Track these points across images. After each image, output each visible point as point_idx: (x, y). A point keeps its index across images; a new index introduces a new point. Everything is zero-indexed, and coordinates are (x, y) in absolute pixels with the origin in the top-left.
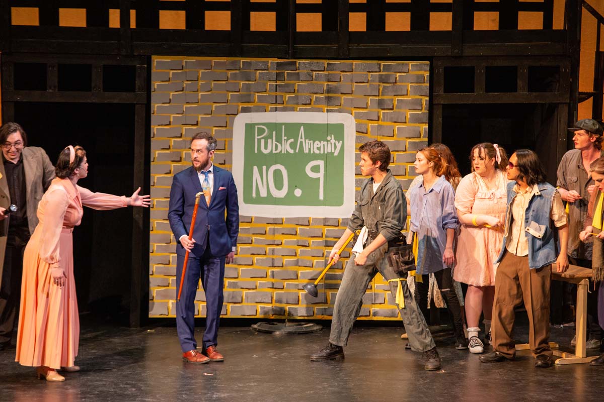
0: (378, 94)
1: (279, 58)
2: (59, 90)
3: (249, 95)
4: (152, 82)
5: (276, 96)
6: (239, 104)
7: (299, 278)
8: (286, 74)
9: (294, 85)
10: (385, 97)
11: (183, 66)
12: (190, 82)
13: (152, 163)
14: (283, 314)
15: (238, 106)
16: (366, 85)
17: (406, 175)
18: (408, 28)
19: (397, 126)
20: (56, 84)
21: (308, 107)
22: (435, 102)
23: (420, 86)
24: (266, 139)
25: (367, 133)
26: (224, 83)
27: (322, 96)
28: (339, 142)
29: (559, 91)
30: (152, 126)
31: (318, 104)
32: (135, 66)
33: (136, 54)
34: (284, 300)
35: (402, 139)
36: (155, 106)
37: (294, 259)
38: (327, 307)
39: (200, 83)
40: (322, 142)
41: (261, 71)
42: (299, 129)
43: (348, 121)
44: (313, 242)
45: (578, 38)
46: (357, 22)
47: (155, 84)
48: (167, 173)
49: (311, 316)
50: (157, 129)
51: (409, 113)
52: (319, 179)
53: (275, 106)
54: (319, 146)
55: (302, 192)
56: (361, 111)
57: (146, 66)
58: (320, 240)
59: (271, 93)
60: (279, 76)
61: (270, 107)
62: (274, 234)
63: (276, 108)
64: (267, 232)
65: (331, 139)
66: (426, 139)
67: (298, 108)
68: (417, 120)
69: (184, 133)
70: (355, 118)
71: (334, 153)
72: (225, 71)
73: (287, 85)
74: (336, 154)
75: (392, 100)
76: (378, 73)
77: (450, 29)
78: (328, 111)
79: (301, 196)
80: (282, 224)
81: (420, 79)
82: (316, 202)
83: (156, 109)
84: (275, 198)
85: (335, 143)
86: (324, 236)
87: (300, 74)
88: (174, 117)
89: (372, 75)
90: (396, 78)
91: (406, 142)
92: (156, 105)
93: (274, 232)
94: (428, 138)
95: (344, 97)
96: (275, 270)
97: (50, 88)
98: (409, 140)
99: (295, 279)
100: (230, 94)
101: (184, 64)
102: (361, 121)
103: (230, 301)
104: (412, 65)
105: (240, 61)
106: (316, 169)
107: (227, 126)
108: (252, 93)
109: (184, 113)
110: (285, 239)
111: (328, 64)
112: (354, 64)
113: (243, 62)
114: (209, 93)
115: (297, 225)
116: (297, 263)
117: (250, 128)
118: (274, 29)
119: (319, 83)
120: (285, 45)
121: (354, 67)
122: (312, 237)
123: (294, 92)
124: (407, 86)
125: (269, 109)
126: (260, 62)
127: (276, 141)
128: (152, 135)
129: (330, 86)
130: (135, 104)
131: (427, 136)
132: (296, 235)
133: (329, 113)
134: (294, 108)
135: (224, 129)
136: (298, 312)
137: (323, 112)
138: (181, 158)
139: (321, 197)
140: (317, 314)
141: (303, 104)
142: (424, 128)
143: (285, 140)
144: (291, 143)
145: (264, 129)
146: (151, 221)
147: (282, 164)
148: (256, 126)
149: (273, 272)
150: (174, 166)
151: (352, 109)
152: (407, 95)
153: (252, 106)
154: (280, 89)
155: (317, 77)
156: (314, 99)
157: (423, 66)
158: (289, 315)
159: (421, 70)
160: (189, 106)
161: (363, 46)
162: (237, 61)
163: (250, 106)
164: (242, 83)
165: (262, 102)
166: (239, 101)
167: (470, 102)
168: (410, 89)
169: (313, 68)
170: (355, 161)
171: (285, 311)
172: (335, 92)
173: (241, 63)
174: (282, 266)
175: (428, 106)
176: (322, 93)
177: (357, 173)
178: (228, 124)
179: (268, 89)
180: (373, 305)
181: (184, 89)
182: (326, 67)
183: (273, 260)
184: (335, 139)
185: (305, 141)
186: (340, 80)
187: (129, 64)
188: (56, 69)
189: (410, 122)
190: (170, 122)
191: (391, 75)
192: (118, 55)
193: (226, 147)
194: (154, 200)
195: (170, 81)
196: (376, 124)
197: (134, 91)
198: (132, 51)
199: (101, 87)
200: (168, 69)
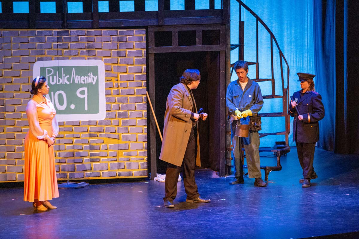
0: (116, 48)
1: (58, 29)
3: (42, 50)
5: (58, 51)
6: (36, 56)
7: (75, 156)
8: (63, 38)
9: (68, 44)
10: (121, 50)
11: (1, 35)
12: (6, 44)
14: (66, 177)
15: (36, 57)
16: (110, 43)
17: (134, 94)
18: (133, 10)
19: (128, 66)
21: (77, 57)
22: (150, 52)
23: (140, 43)
24: (53, 76)
25: (111, 71)
26: (27, 44)
28: (95, 77)
29: (219, 44)
31: (82, 55)
34: (67, 170)
35: (131, 74)
37: (72, 145)
38: (91, 172)
39: (12, 44)
40: (85, 77)
41: (48, 37)
42: (72, 70)
43: (100, 64)
44: (82, 135)
45: (229, 14)
46: (104, 7)
49: (83, 178)
51: (135, 58)
52: (85, 98)
54: (84, 79)
55: (75, 106)
56: (107, 58)
58: (87, 134)
59: (55, 49)
60: (59, 39)
63: (58, 58)
65: (91, 75)
66: (145, 73)
67: (71, 57)
68: (139, 62)
69: (4, 74)
70: (104, 62)
71: (93, 83)
72: (27, 37)
73: (64, 44)
75: (125, 51)
76: (116, 36)
77: (157, 10)
78: (88, 59)
79: (74, 109)
80: (64, 125)
81: (140, 39)
82: (83, 112)
84: (59, 110)
85: (93, 77)
86: (89, 131)
87: (71, 38)
89: (113, 37)
90: (127, 39)
91: (134, 75)
94: (146, 72)
95: (97, 50)
96: (61, 152)
98: (135, 74)
99: (73, 157)
100: (30, 50)
101: (2, 33)
102: (107, 64)
104: (135, 31)
105: (35, 31)
106: (82, 93)
109: (3, 62)
110: (66, 134)
111: (87, 31)
112: (102, 31)
113: (37, 31)
114: (18, 50)
115: (73, 125)
116: (73, 148)
117: (43, 70)
118: (55, 12)
119: (82, 42)
120: (62, 21)
121: (102, 33)
122: (82, 132)
123: (68, 48)
124: (133, 43)
125: (54, 58)
126: (48, 31)
127: (59, 77)
129: (89, 44)
131: (146, 71)
132: (72, 131)
134: (68, 57)
135: (28, 71)
136: (75, 176)
137: (85, 59)
138: (2, 89)
139: (86, 109)
140: (86, 177)
141: (74, 55)
142: (144, 67)
143: (64, 76)
144: (68, 78)
145: (51, 71)
147: (63, 90)
148: (47, 69)
149: (59, 153)
151: (103, 57)
152: (133, 48)
153: (44, 57)
154: (60, 46)
155: (82, 39)
156: (80, 52)
157: (142, 31)
158: (69, 178)
159: (141, 34)
160: (6, 58)
161: (108, 20)
162: (33, 31)
163: (42, 57)
164: (37, 44)
165: (49, 55)
166: (36, 54)
167: (170, 52)
168: (135, 45)
169: (79, 34)
170: (106, 87)
171: (67, 176)
172: (92, 48)
173: (36, 32)
174: (65, 150)
175: (145, 54)
176: (84, 49)
177: (107, 94)
178: (30, 68)
179: (53, 47)
180: (118, 170)
181: (3, 48)
182: (86, 32)
183: (59, 146)
184: (93, 75)
185: (76, 77)
186: (95, 41)
189: (135, 64)
191: (124, 37)
193: (29, 81)
196: (116, 65)
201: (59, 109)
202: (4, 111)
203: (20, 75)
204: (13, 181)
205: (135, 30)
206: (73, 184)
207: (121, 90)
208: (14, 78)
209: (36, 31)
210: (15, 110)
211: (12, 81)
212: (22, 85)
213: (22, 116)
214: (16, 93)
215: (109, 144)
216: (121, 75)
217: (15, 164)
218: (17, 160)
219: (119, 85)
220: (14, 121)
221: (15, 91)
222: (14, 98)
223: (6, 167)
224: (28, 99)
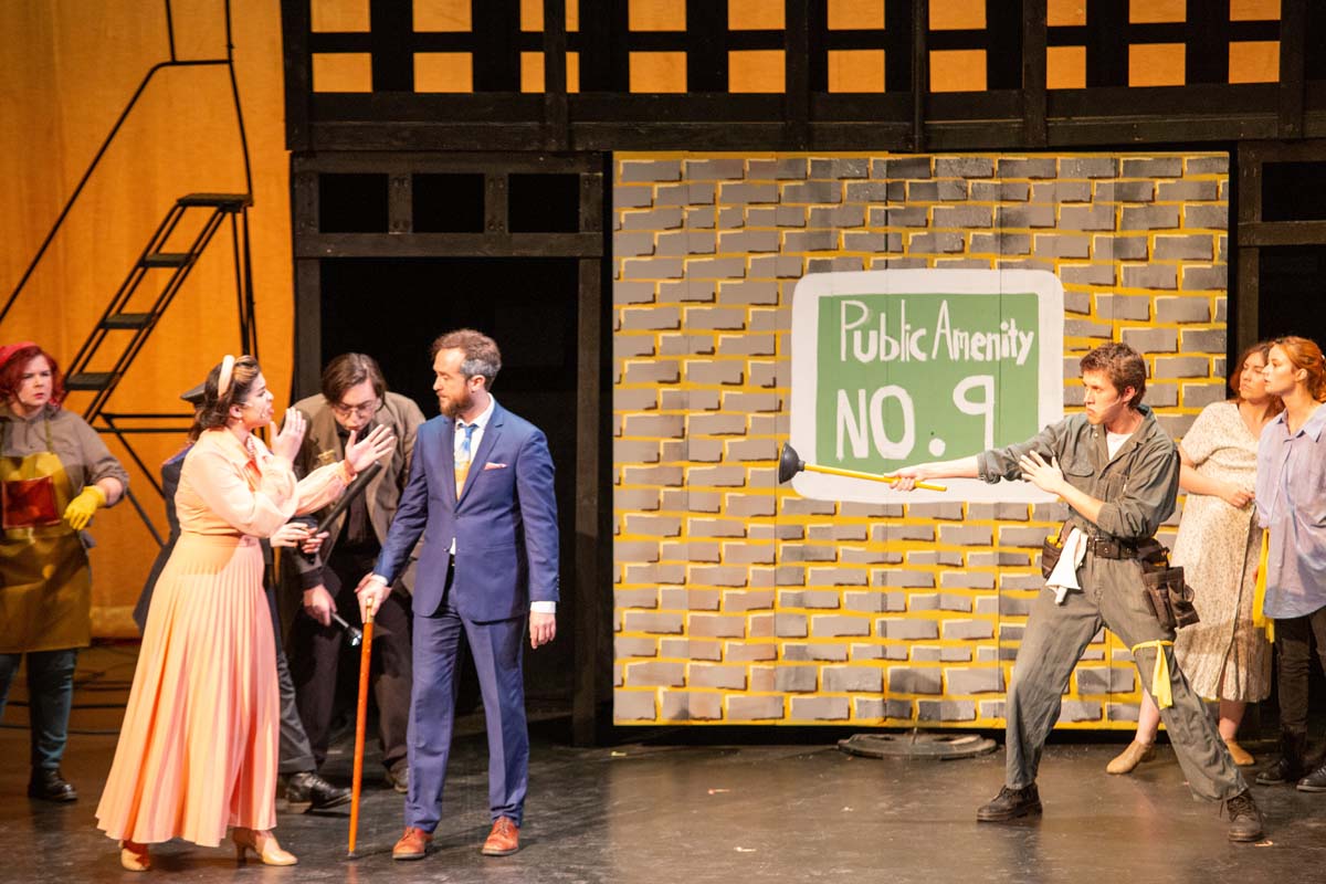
0: (1112, 228)
1: (891, 152)
2: (415, 231)
3: (828, 234)
4: (615, 210)
5: (887, 235)
6: (806, 253)
7: (942, 636)
8: (907, 187)
9: (925, 209)
10: (1130, 234)
11: (681, 174)
12: (695, 209)
13: (616, 388)
14: (907, 715)
15: (803, 259)
16: (1087, 208)
17: (1177, 405)
18: (1180, 80)
19: (1158, 297)
20: (409, 218)
21: (958, 258)
22: (1243, 242)
23: (1207, 207)
24: (865, 330)
25: (1089, 314)
26: (772, 208)
27: (989, 233)
28: (1026, 335)
30: (615, 307)
31: (979, 251)
32: (577, 176)
33: (579, 149)
34: (911, 686)
35: (1168, 326)
36: (622, 262)
37: (932, 594)
38: (1004, 701)
39: (720, 209)
40: (989, 335)
41: (852, 182)
42: (939, 307)
43: (1047, 288)
44: (972, 556)
46: (1066, 69)
47: (622, 214)
48: (648, 409)
49: (970, 720)
50: (626, 312)
51: (1184, 267)
52: (983, 416)
53: (885, 258)
54: (982, 344)
55: (946, 447)
56: (1076, 264)
57: (601, 174)
58: (989, 552)
59: (874, 230)
60: (892, 192)
61: (872, 259)
62: (885, 539)
63: (887, 261)
64: (871, 536)
65: (1009, 328)
66: (1224, 326)
67: (936, 261)
68: (1201, 282)
69: (684, 320)
70: (1062, 280)
71: (1016, 359)
72: (774, 182)
73: (910, 211)
75: (1146, 239)
76: (1112, 181)
77: (1275, 78)
78: (1002, 266)
80: (903, 516)
81: (1207, 193)
83: (623, 269)
84: (887, 460)
85: (1018, 338)
86: (996, 543)
87: (939, 186)
88: (662, 285)
89: (1099, 185)
90: (1154, 191)
91: (1178, 330)
92: (624, 260)
93: (886, 533)
94: (1228, 322)
95: (1036, 234)
96: (888, 618)
97: (396, 226)
98: (1183, 329)
99: (934, 639)
100: (785, 232)
101: (684, 169)
102: (1075, 287)
103: (791, 688)
104: (1189, 161)
105: (806, 161)
106: (976, 395)
107: (779, 302)
108: (834, 229)
109: (685, 276)
110: (910, 551)
111: (1000, 162)
112: (1059, 162)
113: (813, 162)
114: (740, 231)
115: (936, 518)
116: (936, 604)
117: (829, 306)
118: (880, 88)
119: (981, 203)
120: (907, 124)
121: (1059, 168)
122: (970, 545)
123: (927, 225)
124: (1177, 207)
125: (872, 263)
126: (851, 161)
127: (887, 335)
128: (615, 326)
129: (1005, 212)
130: (579, 258)
131: (1226, 318)
132: (934, 540)
133: (1007, 272)
134: (926, 260)
135: (773, 309)
136: (942, 711)
137: (991, 268)
138: (679, 375)
140: (983, 717)
141: (946, 252)
142: (1219, 301)
143: (906, 331)
144: (923, 337)
145: (861, 311)
146: (616, 512)
147: (900, 385)
148: (844, 303)
149: (884, 624)
150: (664, 393)
151: (1057, 260)
153: (834, 258)
154: (896, 218)
155: (977, 192)
156: (970, 241)
157: (1215, 163)
158: (920, 718)
159: (1210, 172)
160: (695, 260)
161: (1080, 120)
162: (797, 161)
163: (829, 258)
164: (810, 208)
165: (855, 250)
166: (804, 248)
168: (1185, 214)
169: (968, 172)
170: (1065, 377)
171: (911, 710)
172: (1017, 224)
173: (809, 164)
174: (905, 611)
175: (1226, 252)
176: (988, 228)
177: (1069, 402)
178: (781, 298)
179: (868, 220)
180: (1108, 696)
181: (685, 224)
182: (996, 167)
183: (884, 596)
184: (1019, 328)
185: (952, 334)
186: (1028, 198)
187: (567, 170)
188: (407, 185)
189: (1183, 288)
190: (654, 296)
191: (1142, 183)
192: (540, 152)
193: (777, 349)
194: (622, 468)
195: (655, 208)
196: (1109, 293)
197: (575, 229)
198: (571, 143)
199: (506, 223)
200: (648, 181)
201: (885, 457)
202: (681, 459)
203: (744, 325)
204: (711, 723)
205: (1186, 159)
206: (935, 743)
208: (723, 336)
209: (809, 159)
210: (721, 455)
211: (713, 349)
212: (749, 362)
213: (749, 477)
214: (729, 392)
216: (1125, 332)
217: (719, 658)
218: (727, 644)
220: (719, 497)
221: (724, 383)
222: (719, 409)
223: (688, 667)
224: (772, 415)
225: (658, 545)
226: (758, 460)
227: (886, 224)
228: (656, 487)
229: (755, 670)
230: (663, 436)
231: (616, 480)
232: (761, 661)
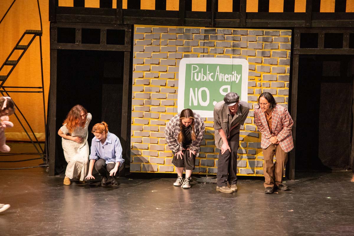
0: (262, 48)
1: (206, 27)
2: (82, 43)
3: (189, 47)
4: (134, 40)
5: (204, 49)
7: (214, 152)
8: (210, 36)
9: (214, 42)
10: (266, 50)
12: (155, 40)
13: (133, 86)
14: (205, 172)
15: (182, 54)
16: (255, 43)
17: (276, 94)
18: (282, 11)
19: (272, 67)
20: (81, 40)
21: (222, 55)
22: (295, 53)
23: (286, 44)
24: (198, 73)
25: (255, 70)
26: (175, 40)
27: (230, 49)
28: (239, 75)
30: (133, 65)
31: (227, 53)
32: (124, 30)
33: (125, 23)
34: (206, 164)
35: (275, 74)
36: (135, 53)
39: (161, 40)
40: (229, 75)
41: (195, 34)
42: (217, 67)
43: (244, 63)
47: (136, 41)
48: (141, 91)
50: (136, 66)
51: (279, 59)
54: (227, 77)
56: (252, 57)
57: (131, 30)
59: (201, 47)
60: (206, 37)
61: (200, 54)
63: (204, 55)
65: (235, 73)
66: (289, 74)
67: (216, 55)
68: (283, 63)
69: (151, 69)
70: (248, 61)
71: (236, 81)
72: (175, 34)
73: (210, 43)
74: (237, 82)
75: (270, 52)
76: (262, 36)
77: (305, 11)
78: (233, 57)
80: (206, 121)
81: (286, 40)
83: (136, 55)
85: (237, 76)
87: (218, 36)
88: (146, 60)
89: (258, 37)
90: (272, 39)
91: (277, 75)
92: (136, 53)
95: (242, 49)
97: (77, 42)
98: (279, 75)
99: (212, 152)
100: (178, 47)
101: (152, 30)
102: (251, 63)
104: (281, 32)
106: (225, 90)
107: (176, 65)
109: (152, 57)
111: (234, 30)
112: (249, 31)
114: (166, 46)
117: (188, 66)
119: (228, 41)
120: (210, 20)
121: (248, 32)
123: (214, 46)
124: (279, 44)
125: (200, 56)
126: (195, 29)
127: (203, 74)
128: (133, 70)
129: (234, 43)
130: (124, 52)
131: (289, 72)
133: (234, 59)
134: (214, 55)
135: (174, 67)
136: (214, 170)
137: (230, 58)
138: (149, 83)
141: (219, 53)
142: (288, 68)
143: (208, 73)
144: (212, 75)
145: (197, 68)
146: (132, 118)
147: (206, 87)
148: (192, 66)
150: (145, 87)
151: (247, 56)
153: (190, 54)
154: (206, 44)
155: (228, 38)
156: (225, 51)
157: (288, 32)
158: (208, 173)
159: (287, 35)
160: (154, 53)
161: (254, 21)
162: (182, 28)
164: (185, 41)
165: (196, 52)
166: (183, 51)
167: (315, 53)
168: (280, 46)
169: (225, 33)
170: (248, 86)
172: (237, 47)
173: (185, 29)
174: (205, 145)
175: (290, 56)
176: (230, 47)
177: (249, 93)
179: (199, 44)
180: (256, 168)
181: (152, 44)
182: (233, 32)
184: (237, 73)
185: (220, 75)
186: (240, 40)
187: (121, 29)
188: (80, 31)
189: (279, 65)
190: (144, 62)
191: (270, 37)
192: (115, 24)
193: (175, 77)
194: (134, 106)
195: (144, 39)
196: (260, 65)
197: (123, 44)
198: (123, 22)
199: (106, 41)
200: (143, 33)
201: (202, 105)
202: (149, 105)
203: (167, 71)
204: (155, 172)
205: (281, 31)
206: (211, 179)
207: (264, 90)
208: (161, 73)
209: (185, 28)
210: (160, 104)
211: (158, 76)
212: (168, 80)
213: (167, 110)
214: (162, 88)
215: (248, 142)
216: (264, 75)
217: (157, 156)
218: (159, 152)
219: (262, 84)
220: (159, 115)
221: (161, 85)
222: (159, 92)
223: (149, 158)
224: (173, 94)
225: (142, 126)
226: (169, 105)
227: (204, 46)
228: (143, 112)
229: (166, 159)
230: (145, 99)
231: (132, 110)
232: (168, 157)
